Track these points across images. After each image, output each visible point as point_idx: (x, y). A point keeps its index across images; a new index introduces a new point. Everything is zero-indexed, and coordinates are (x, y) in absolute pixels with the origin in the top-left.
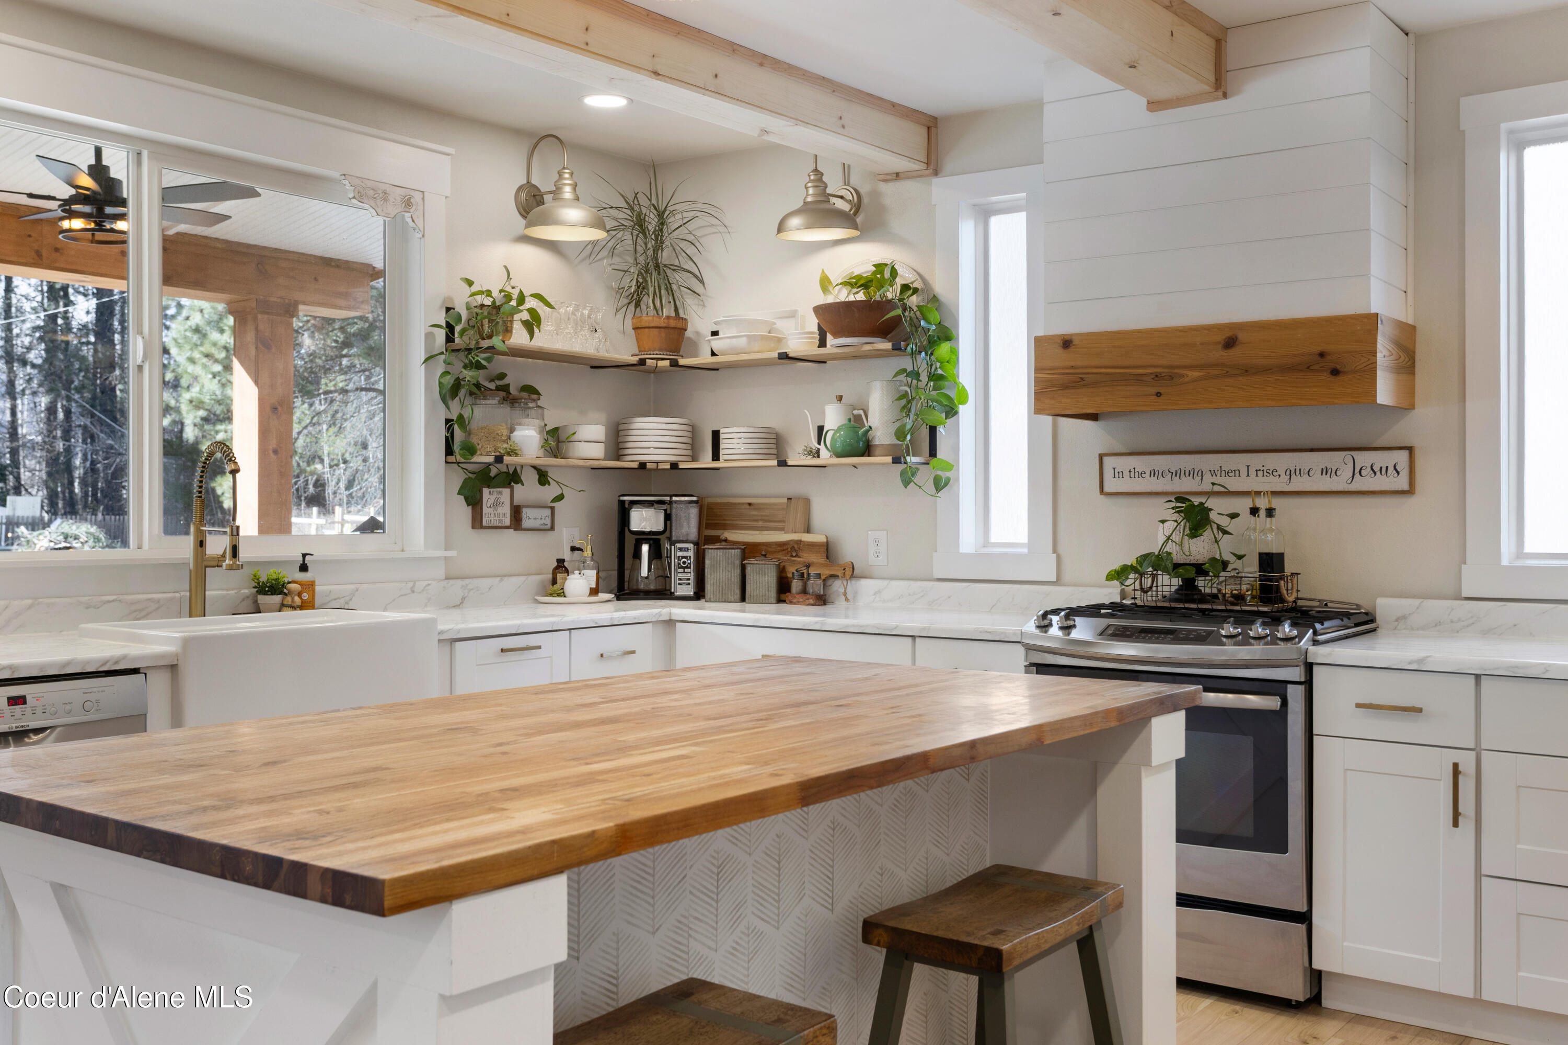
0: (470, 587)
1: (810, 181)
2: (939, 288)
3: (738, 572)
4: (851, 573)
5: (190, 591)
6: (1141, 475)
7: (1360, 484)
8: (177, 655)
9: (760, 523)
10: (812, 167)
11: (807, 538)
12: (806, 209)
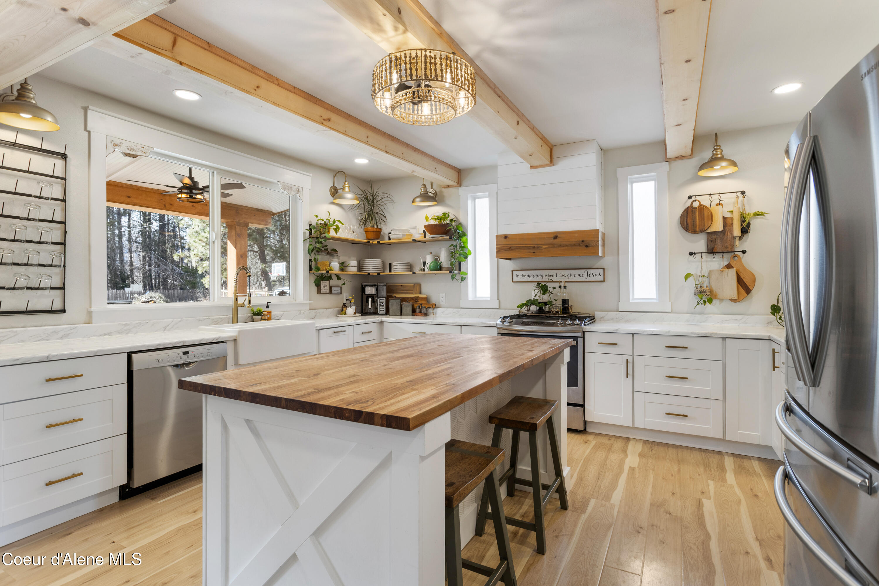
0: (317, 312)
1: (422, 187)
2: (461, 220)
3: (399, 306)
4: (435, 306)
5: (233, 315)
6: (524, 276)
7: (589, 279)
8: (236, 336)
9: (405, 291)
10: (423, 183)
11: (420, 296)
12: (421, 196)
